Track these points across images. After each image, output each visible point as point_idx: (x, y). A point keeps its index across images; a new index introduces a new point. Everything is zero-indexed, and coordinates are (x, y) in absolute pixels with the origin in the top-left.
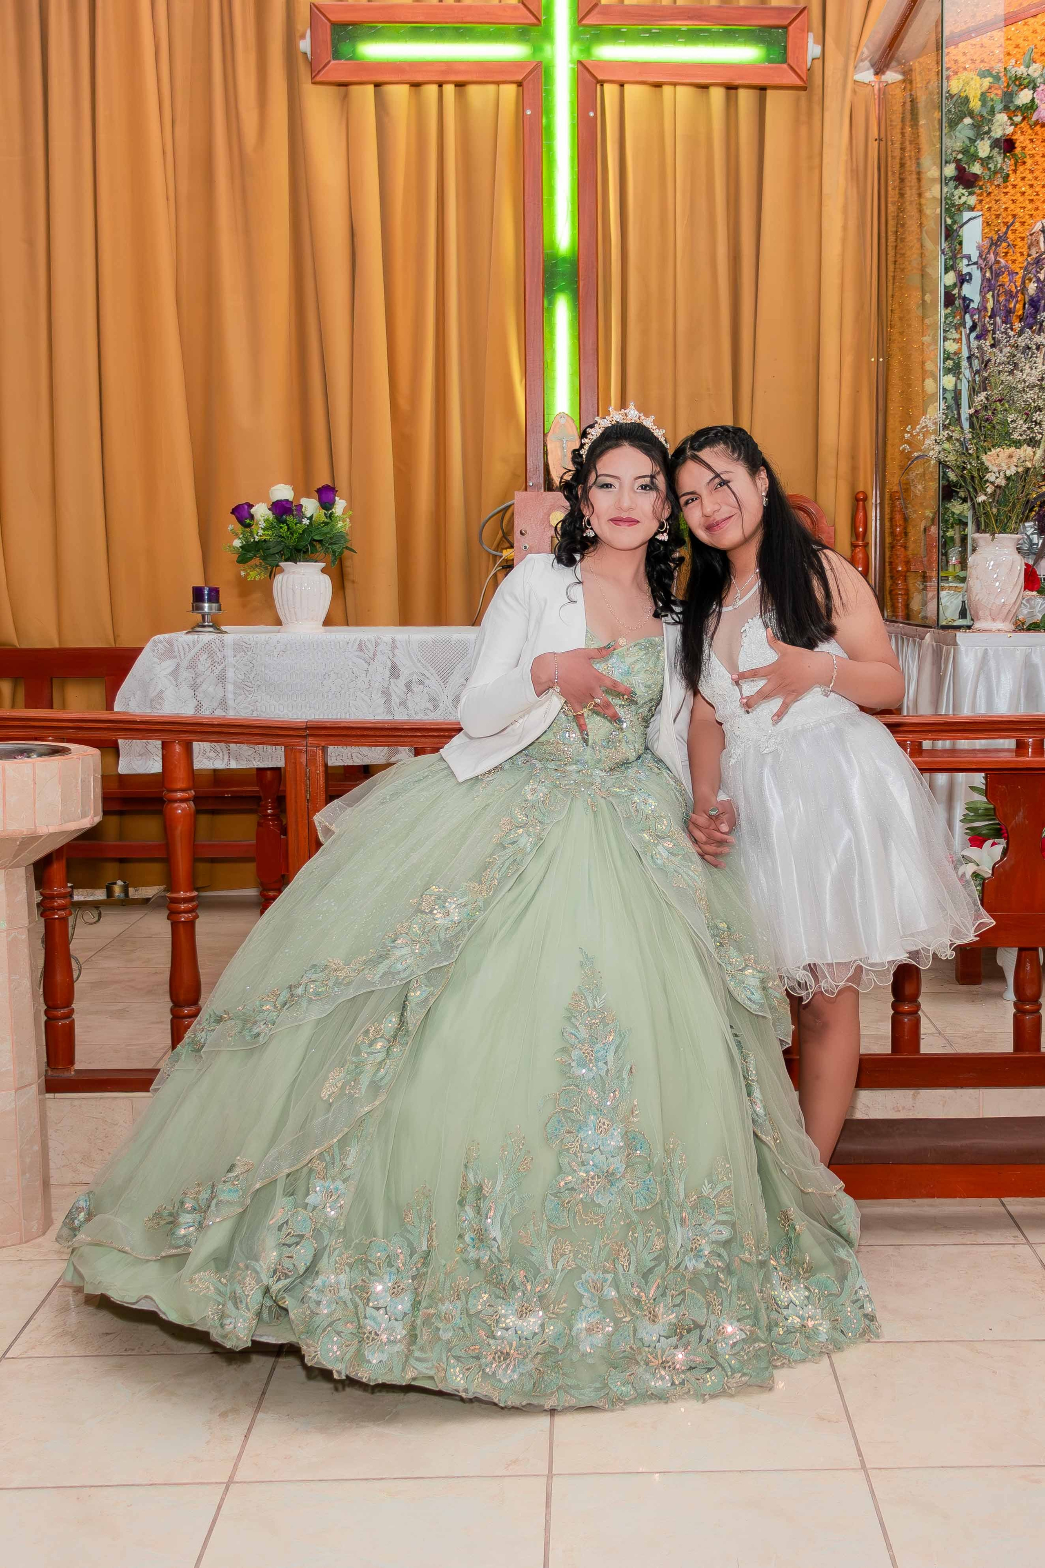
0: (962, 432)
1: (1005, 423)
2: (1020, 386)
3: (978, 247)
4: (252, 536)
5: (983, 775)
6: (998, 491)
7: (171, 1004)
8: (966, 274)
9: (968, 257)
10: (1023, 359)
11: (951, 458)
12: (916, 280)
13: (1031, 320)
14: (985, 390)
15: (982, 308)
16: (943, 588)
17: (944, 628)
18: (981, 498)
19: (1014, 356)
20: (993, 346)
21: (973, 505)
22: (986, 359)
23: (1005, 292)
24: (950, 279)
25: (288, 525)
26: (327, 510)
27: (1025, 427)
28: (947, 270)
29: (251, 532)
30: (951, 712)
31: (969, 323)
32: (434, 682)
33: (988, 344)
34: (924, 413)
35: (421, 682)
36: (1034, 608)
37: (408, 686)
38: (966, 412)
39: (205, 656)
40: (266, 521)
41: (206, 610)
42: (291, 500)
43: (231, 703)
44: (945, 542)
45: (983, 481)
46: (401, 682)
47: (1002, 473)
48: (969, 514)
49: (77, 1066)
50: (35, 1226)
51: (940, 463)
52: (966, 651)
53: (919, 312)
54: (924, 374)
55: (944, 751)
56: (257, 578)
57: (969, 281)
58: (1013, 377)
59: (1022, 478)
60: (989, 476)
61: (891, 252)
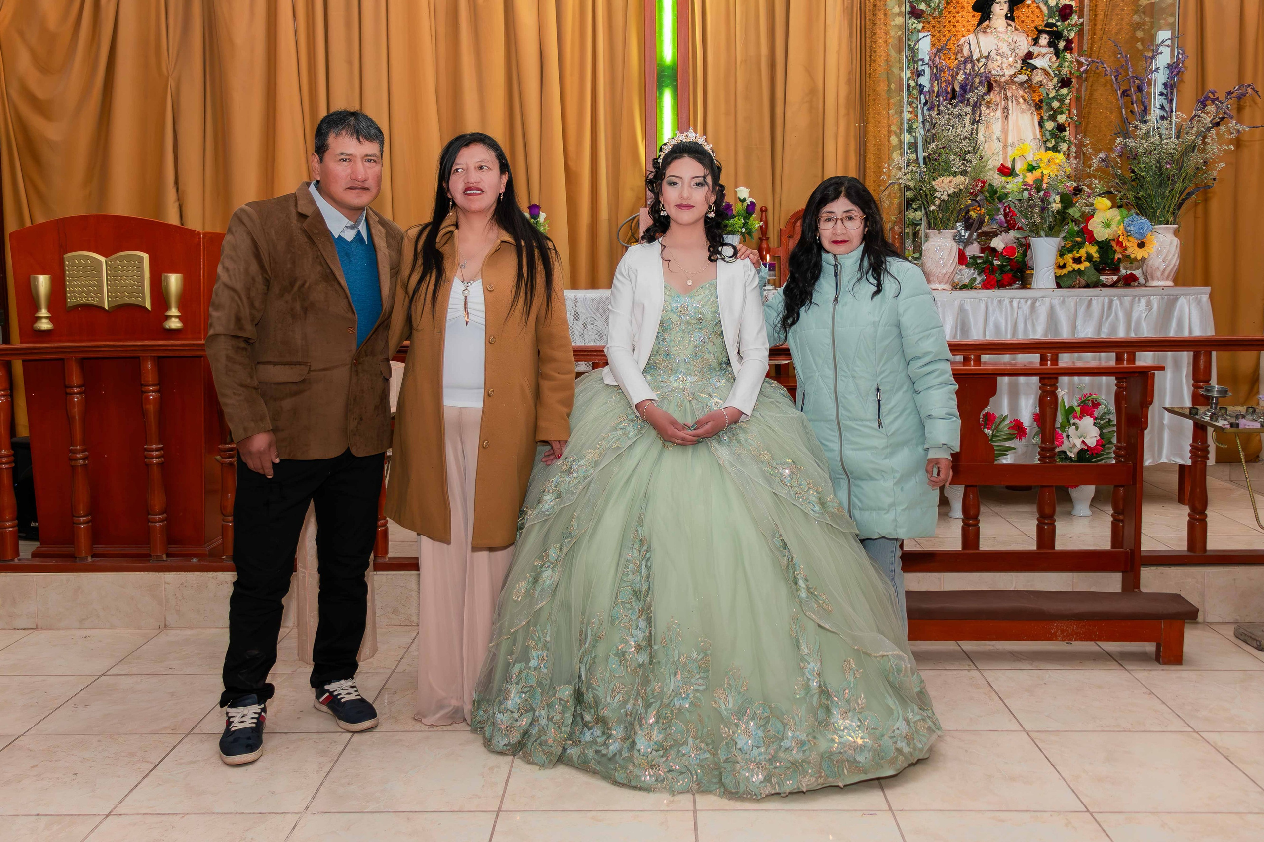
0: (919, 168)
1: (947, 162)
2: (956, 139)
3: (928, 54)
6: (942, 203)
8: (921, 71)
9: (923, 60)
10: (957, 123)
11: (912, 184)
12: (883, 75)
13: (961, 99)
14: (934, 141)
15: (931, 91)
18: (932, 208)
19: (950, 120)
20: (938, 114)
21: (926, 212)
22: (934, 122)
23: (945, 81)
26: (536, 217)
27: (960, 164)
31: (923, 101)
32: (600, 323)
33: (935, 113)
35: (592, 323)
36: (964, 275)
37: (585, 325)
45: (933, 197)
46: (580, 323)
47: (945, 193)
48: (923, 218)
49: (390, 555)
51: (906, 187)
53: (887, 95)
54: (890, 133)
57: (923, 75)
58: (951, 133)
59: (957, 195)
60: (936, 194)
61: (868, 59)
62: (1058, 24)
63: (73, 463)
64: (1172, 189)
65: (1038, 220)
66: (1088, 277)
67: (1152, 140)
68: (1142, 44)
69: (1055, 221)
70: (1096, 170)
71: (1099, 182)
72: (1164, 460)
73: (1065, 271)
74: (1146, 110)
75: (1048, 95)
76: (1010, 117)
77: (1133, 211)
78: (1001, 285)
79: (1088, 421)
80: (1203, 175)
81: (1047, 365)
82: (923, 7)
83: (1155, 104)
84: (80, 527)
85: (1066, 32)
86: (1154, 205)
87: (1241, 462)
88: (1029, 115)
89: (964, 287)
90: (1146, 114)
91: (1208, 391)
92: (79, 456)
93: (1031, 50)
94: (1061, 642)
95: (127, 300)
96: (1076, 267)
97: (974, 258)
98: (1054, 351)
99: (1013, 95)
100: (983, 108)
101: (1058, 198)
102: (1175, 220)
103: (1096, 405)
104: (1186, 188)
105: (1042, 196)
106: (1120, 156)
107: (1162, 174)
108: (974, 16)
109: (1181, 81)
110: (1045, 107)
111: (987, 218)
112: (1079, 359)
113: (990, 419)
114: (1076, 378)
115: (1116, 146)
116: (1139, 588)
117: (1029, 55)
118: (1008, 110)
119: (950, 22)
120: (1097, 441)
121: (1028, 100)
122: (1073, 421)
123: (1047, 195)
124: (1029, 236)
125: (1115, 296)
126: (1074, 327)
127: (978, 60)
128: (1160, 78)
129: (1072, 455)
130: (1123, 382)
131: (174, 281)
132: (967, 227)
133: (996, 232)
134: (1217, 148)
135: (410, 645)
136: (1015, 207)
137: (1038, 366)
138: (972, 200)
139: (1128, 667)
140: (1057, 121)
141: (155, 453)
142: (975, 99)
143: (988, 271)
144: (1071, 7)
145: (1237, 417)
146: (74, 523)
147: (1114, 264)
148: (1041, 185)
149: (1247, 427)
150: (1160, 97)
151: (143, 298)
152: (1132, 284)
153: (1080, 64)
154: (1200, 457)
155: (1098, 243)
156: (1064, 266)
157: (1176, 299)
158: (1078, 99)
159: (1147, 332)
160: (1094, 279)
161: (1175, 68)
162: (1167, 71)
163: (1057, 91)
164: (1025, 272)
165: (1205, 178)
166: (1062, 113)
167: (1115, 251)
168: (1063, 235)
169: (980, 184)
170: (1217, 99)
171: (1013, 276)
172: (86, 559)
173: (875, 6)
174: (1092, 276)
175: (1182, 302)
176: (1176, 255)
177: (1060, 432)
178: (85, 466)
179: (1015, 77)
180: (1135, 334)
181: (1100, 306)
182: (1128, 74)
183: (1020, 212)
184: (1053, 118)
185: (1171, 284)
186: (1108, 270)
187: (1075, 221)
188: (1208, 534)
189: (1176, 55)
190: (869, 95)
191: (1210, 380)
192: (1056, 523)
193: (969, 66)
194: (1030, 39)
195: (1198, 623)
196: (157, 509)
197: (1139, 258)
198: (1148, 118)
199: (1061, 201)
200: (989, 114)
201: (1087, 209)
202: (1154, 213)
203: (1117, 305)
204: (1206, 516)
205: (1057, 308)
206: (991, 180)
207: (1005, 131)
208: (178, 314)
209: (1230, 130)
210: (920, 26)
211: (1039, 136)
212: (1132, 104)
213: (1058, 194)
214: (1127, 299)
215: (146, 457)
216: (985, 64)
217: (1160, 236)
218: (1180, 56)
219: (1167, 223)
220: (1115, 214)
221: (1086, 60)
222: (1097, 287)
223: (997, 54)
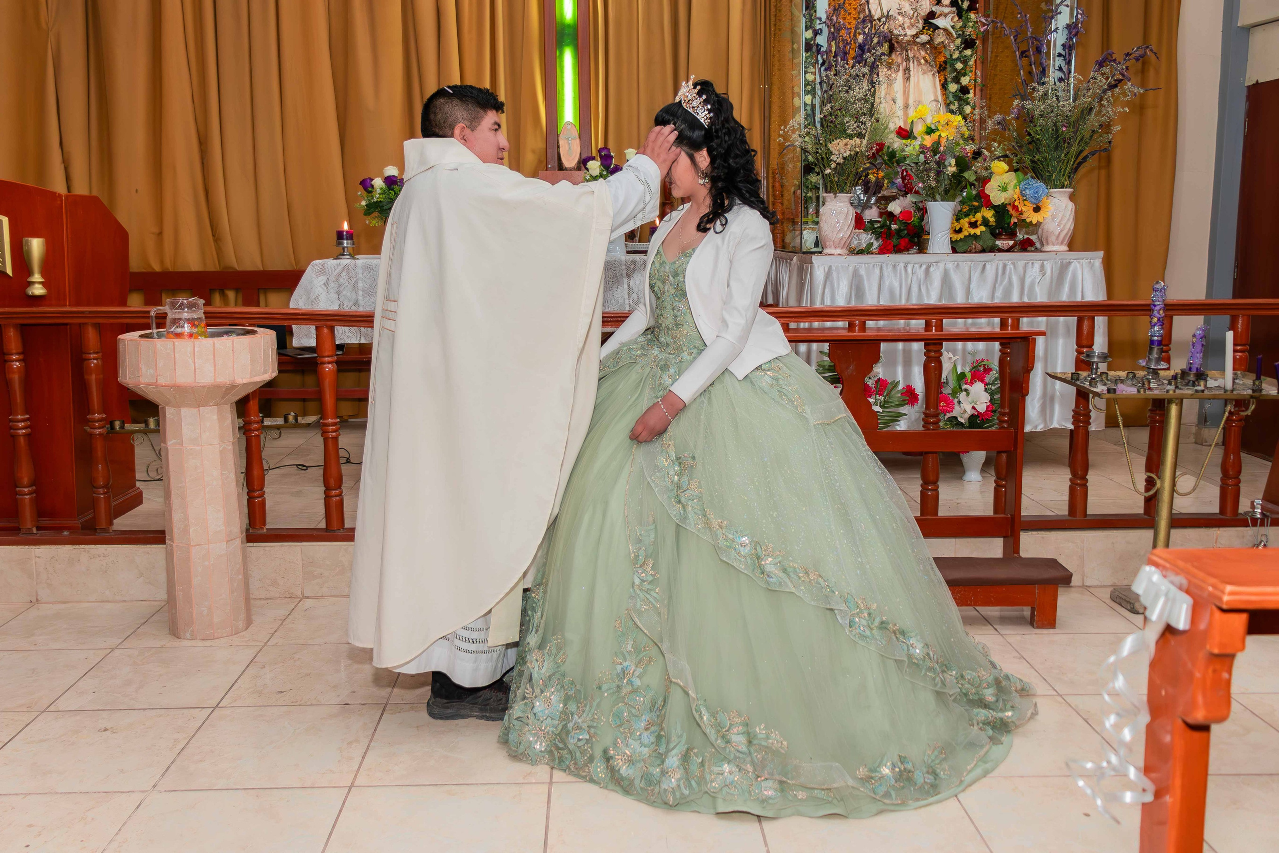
0: (816, 129)
1: (842, 124)
2: (852, 100)
3: (826, 12)
4: (373, 198)
5: (828, 344)
6: (838, 167)
7: (324, 488)
8: (818, 30)
9: (820, 19)
10: (854, 83)
11: (809, 147)
12: (788, 35)
13: (858, 58)
14: (830, 102)
15: (829, 51)
16: (805, 229)
17: (804, 253)
18: (828, 171)
19: (849, 81)
20: (835, 75)
21: (823, 176)
22: (831, 83)
23: (843, 40)
24: (809, 34)
25: (394, 191)
27: (855, 125)
28: (807, 29)
29: (372, 196)
30: (809, 305)
31: (820, 61)
33: (832, 73)
34: (794, 117)
36: (861, 240)
38: (818, 117)
39: (344, 274)
40: (381, 189)
41: (345, 245)
42: (396, 175)
43: (361, 302)
44: (806, 200)
45: (830, 160)
47: (841, 156)
48: (821, 182)
49: (268, 526)
50: (241, 624)
51: (802, 149)
52: (819, 266)
53: (790, 55)
54: (793, 94)
55: (804, 329)
56: (377, 225)
57: (821, 34)
58: (847, 95)
59: (854, 158)
60: (832, 157)
61: (773, 19)
64: (1068, 153)
65: (933, 184)
66: (984, 242)
67: (1049, 102)
69: (950, 184)
70: (994, 133)
71: (999, 146)
72: (1055, 425)
73: (961, 236)
74: (1044, 72)
75: (951, 56)
76: (911, 78)
77: (1029, 175)
78: (898, 250)
79: (979, 387)
80: (1098, 138)
81: (932, 331)
83: (1054, 65)
86: (1050, 169)
87: (1119, 426)
88: (931, 76)
89: (861, 252)
90: (1044, 75)
91: (1090, 356)
93: (933, 10)
96: (972, 231)
97: (872, 222)
98: (939, 317)
99: (914, 56)
100: (883, 71)
101: (953, 162)
102: (1070, 184)
103: (988, 370)
104: (1081, 152)
105: (938, 159)
106: (1017, 118)
107: (1058, 137)
109: (1080, 42)
110: (949, 69)
111: (886, 181)
112: (973, 324)
113: (882, 384)
114: (970, 345)
115: (1013, 109)
116: (1018, 552)
117: (932, 15)
118: (909, 71)
120: (988, 407)
121: (929, 61)
122: (964, 387)
123: (943, 158)
124: (925, 200)
125: (1008, 261)
126: (968, 292)
128: (1058, 38)
129: (963, 421)
130: (1006, 349)
131: (36, 246)
132: (866, 192)
133: (896, 196)
134: (1112, 110)
135: (286, 618)
136: (911, 170)
137: (922, 332)
138: (870, 163)
139: (1002, 632)
140: (961, 83)
141: (21, 425)
142: (872, 59)
143: (885, 236)
145: (1115, 382)
147: (1011, 229)
148: (938, 148)
149: (1124, 392)
150: (1057, 58)
151: (4, 264)
152: (1029, 248)
153: (984, 25)
154: (1082, 422)
155: (995, 207)
156: (960, 231)
157: (1070, 263)
158: (983, 61)
159: (1041, 297)
160: (990, 244)
161: (1074, 29)
162: (1066, 32)
163: (960, 52)
164: (921, 237)
165: (1102, 142)
166: (965, 75)
167: (1011, 216)
168: (959, 199)
169: (878, 147)
170: (1115, 61)
171: (910, 240)
174: (988, 240)
175: (1075, 265)
176: (1071, 220)
177: (951, 398)
179: (917, 38)
180: (1029, 299)
181: (994, 270)
182: (1027, 35)
183: (917, 175)
184: (957, 80)
185: (1066, 248)
186: (1005, 235)
187: (972, 184)
188: (1089, 498)
189: (1075, 15)
191: (1093, 345)
193: (869, 26)
195: (1071, 587)
196: (25, 481)
197: (1034, 222)
198: (1046, 80)
199: (957, 164)
200: (890, 75)
201: (985, 173)
202: (1051, 176)
203: (1010, 269)
204: (1087, 481)
205: (952, 272)
206: (890, 143)
207: (906, 93)
208: (42, 280)
209: (1125, 92)
211: (940, 98)
212: (1031, 65)
213: (954, 157)
214: (1021, 264)
215: (11, 428)
216: (886, 24)
217: (1056, 200)
218: (1079, 16)
219: (1063, 187)
220: (1011, 178)
221: (986, 20)
222: (994, 252)
223: (899, 14)
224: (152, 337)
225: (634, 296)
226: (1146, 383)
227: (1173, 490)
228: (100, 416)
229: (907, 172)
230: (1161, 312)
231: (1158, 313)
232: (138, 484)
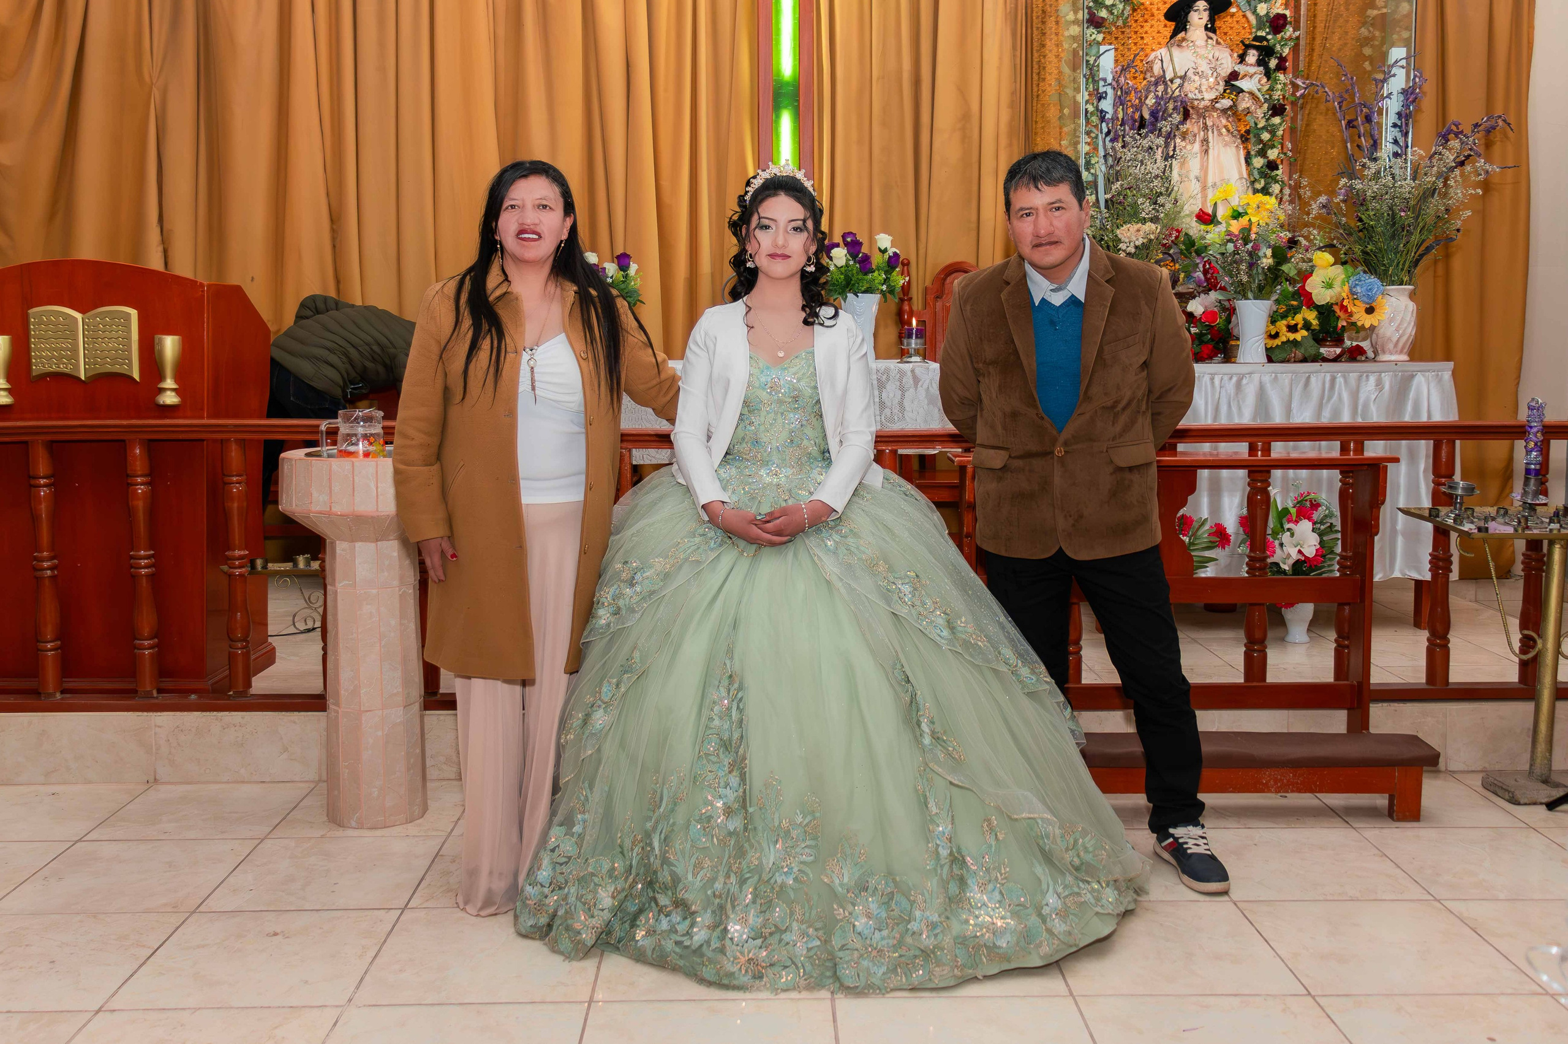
0: (1101, 212)
1: (1134, 206)
2: (1144, 178)
3: (1112, 72)
8: (1103, 93)
9: (1105, 80)
10: (1147, 157)
13: (1151, 128)
14: (1118, 180)
15: (1115, 118)
19: (1138, 154)
20: (1123, 147)
22: (1118, 156)
23: (1132, 107)
26: (624, 271)
27: (1150, 208)
31: (1105, 130)
33: (1120, 145)
47: (1132, 244)
49: (441, 691)
50: (416, 809)
53: (1058, 122)
57: (1105, 98)
58: (1138, 171)
59: (1146, 247)
60: (1120, 245)
61: (1035, 77)
62: (1269, 37)
63: (38, 573)
64: (1408, 242)
65: (1245, 279)
66: (1306, 350)
67: (1384, 181)
68: (1371, 64)
69: (1266, 279)
70: (1315, 218)
71: (1319, 233)
72: (1397, 574)
73: (1278, 342)
74: (1375, 145)
75: (1256, 124)
76: (1210, 151)
77: (1360, 268)
79: (1305, 526)
80: (1444, 224)
81: (1257, 456)
82: (1103, 13)
83: (1386, 138)
84: (47, 655)
85: (1278, 48)
86: (1386, 262)
87: (1491, 578)
88: (1234, 149)
90: (1376, 150)
91: (1450, 487)
92: (46, 564)
93: (1236, 69)
94: (1273, 795)
95: (109, 368)
96: (1292, 336)
98: (1265, 439)
99: (1213, 125)
100: (1178, 140)
101: (1269, 252)
102: (1410, 280)
103: (1315, 506)
104: (1424, 241)
105: (1250, 249)
106: (1344, 201)
107: (1394, 224)
108: (1165, 26)
109: (1418, 109)
110: (1253, 140)
111: (1182, 275)
112: (1295, 448)
113: (1187, 521)
114: (1291, 472)
115: (1340, 189)
116: (1367, 728)
117: (1234, 76)
118: (1208, 142)
119: (1136, 32)
120: (1317, 550)
121: (1232, 130)
122: (1287, 526)
123: (1256, 248)
124: (1234, 298)
125: (1338, 372)
126: (1288, 410)
127: (1172, 81)
128: (1393, 106)
129: (1286, 567)
130: (1349, 477)
131: (170, 345)
133: (1193, 292)
134: (1462, 192)
136: (1217, 262)
137: (1244, 456)
138: (1164, 253)
139: (1355, 825)
140: (1267, 157)
141: (143, 561)
142: (1168, 128)
144: (1284, 16)
145: (1486, 519)
146: (38, 650)
147: (1338, 334)
148: (1249, 235)
149: (1498, 532)
150: (1393, 129)
151: (130, 365)
152: (1359, 358)
153: (1295, 87)
154: (1441, 569)
155: (1318, 308)
156: (1276, 336)
157: (1412, 377)
158: (1293, 130)
159: (1376, 416)
160: (1312, 351)
161: (1411, 94)
162: (1402, 98)
163: (1267, 120)
164: (1228, 343)
165: (1447, 228)
166: (1273, 147)
167: (1338, 318)
168: (1275, 297)
169: (1175, 234)
170: (1462, 132)
171: (1213, 347)
172: (53, 695)
173: (1044, 12)
174: (1311, 348)
175: (1419, 379)
176: (1413, 324)
177: (1271, 540)
178: (53, 577)
179: (1217, 102)
180: (1363, 419)
181: (1320, 384)
182: (1354, 101)
183: (1223, 268)
184: (1262, 153)
185: (1405, 357)
186: (1330, 341)
187: (1290, 280)
188: (1451, 664)
189: (1412, 77)
190: (1036, 122)
191: (1453, 475)
192: (1268, 651)
193: (1161, 88)
194: (1235, 55)
195: (1439, 771)
196: (146, 632)
197: (1367, 326)
198: (1378, 154)
199: (1274, 256)
200: (1185, 147)
201: (1304, 266)
202: (1386, 271)
203: (1340, 383)
204: (1448, 641)
205: (1268, 386)
207: (1204, 169)
208: (175, 386)
209: (1477, 171)
210: (1100, 37)
211: (1245, 175)
212: (1359, 137)
213: (1269, 247)
214: (1353, 376)
215: (132, 567)
216: (1181, 86)
217: (1393, 299)
218: (1417, 80)
219: (1401, 284)
220: (1338, 273)
221: (1304, 83)
222: (1317, 362)
223: (1195, 74)
224: (320, 456)
225: (887, 411)
226: (1522, 521)
227: (1558, 652)
228: (242, 553)
229: (1210, 264)
230: (1539, 435)
231: (1536, 436)
232: (270, 639)
